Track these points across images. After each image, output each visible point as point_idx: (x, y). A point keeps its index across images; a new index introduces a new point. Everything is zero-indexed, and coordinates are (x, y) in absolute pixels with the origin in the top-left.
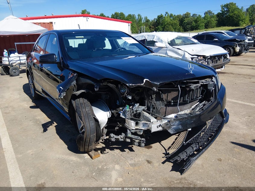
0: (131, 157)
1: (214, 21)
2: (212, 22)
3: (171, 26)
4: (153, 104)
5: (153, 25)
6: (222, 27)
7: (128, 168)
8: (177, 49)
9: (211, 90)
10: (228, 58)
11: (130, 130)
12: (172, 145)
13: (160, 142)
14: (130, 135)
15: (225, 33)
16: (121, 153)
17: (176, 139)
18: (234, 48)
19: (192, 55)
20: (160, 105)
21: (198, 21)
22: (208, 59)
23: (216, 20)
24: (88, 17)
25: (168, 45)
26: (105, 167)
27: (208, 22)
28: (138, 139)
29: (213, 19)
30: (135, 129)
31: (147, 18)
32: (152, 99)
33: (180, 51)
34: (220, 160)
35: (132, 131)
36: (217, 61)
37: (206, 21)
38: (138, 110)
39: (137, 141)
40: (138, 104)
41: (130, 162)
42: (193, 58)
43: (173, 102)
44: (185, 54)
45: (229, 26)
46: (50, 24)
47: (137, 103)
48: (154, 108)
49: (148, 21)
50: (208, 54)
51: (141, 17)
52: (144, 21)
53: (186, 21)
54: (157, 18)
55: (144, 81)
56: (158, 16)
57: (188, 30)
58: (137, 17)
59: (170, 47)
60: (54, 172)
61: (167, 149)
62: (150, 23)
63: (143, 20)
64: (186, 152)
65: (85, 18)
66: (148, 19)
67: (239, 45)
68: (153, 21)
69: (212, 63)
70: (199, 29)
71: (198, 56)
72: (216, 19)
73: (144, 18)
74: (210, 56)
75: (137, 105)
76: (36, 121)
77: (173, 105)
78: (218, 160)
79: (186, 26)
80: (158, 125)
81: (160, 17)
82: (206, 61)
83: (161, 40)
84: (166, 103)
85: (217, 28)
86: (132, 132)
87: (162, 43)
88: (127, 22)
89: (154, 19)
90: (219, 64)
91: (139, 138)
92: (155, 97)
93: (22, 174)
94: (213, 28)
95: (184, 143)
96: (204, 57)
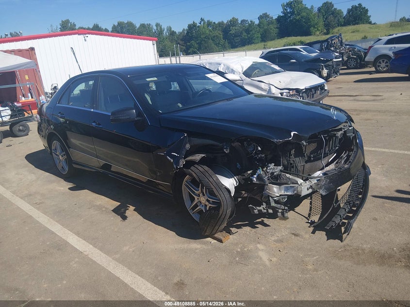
0: (270, 233)
1: (274, 29)
2: (271, 31)
3: (211, 41)
4: (292, 162)
5: (182, 40)
6: (286, 38)
7: (275, 246)
8: (258, 81)
9: (351, 137)
10: (326, 88)
11: (272, 197)
12: (310, 210)
13: (294, 210)
14: (273, 204)
15: (302, 50)
16: (254, 230)
17: (311, 203)
18: (320, 72)
19: (281, 89)
20: (299, 162)
21: (251, 31)
22: (302, 94)
23: (277, 28)
24: (85, 34)
25: (244, 77)
26: (246, 249)
27: (265, 32)
28: (281, 208)
29: (272, 26)
30: (279, 195)
31: (170, 28)
32: (290, 155)
33: (262, 85)
34: (375, 219)
35: (275, 198)
36: (313, 94)
37: (261, 30)
38: (274, 171)
39: (280, 211)
40: (274, 164)
41: (273, 239)
42: (283, 93)
43: (313, 157)
44: (270, 88)
45: (296, 36)
46: (30, 51)
47: (271, 163)
48: (293, 167)
49: (173, 33)
50: (302, 87)
51: (161, 27)
52: (167, 34)
53: (233, 32)
54: (187, 28)
55: (292, 135)
56: (190, 26)
57: (238, 45)
58: (155, 28)
59: (248, 80)
60: (184, 266)
61: (307, 217)
62: (177, 38)
63: (165, 32)
64: (339, 215)
65: (82, 36)
66: (173, 31)
67: (326, 67)
68: (181, 33)
69: (308, 97)
70: (253, 43)
71: (290, 89)
72: (275, 26)
73: (166, 30)
74: (305, 89)
75: (272, 166)
76: (100, 208)
77: (313, 160)
78: (373, 219)
79: (233, 39)
80: (309, 187)
81: (192, 27)
82: (300, 96)
83: (232, 70)
84: (306, 158)
85: (279, 40)
86: (275, 200)
87: (234, 74)
88: (150, 40)
89: (184, 30)
90: (316, 99)
91: (283, 207)
92: (294, 153)
93: (142, 277)
94: (274, 40)
95: (335, 205)
96: (297, 90)
